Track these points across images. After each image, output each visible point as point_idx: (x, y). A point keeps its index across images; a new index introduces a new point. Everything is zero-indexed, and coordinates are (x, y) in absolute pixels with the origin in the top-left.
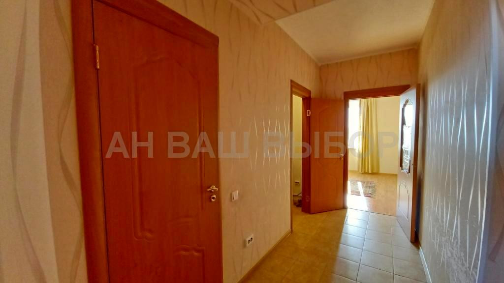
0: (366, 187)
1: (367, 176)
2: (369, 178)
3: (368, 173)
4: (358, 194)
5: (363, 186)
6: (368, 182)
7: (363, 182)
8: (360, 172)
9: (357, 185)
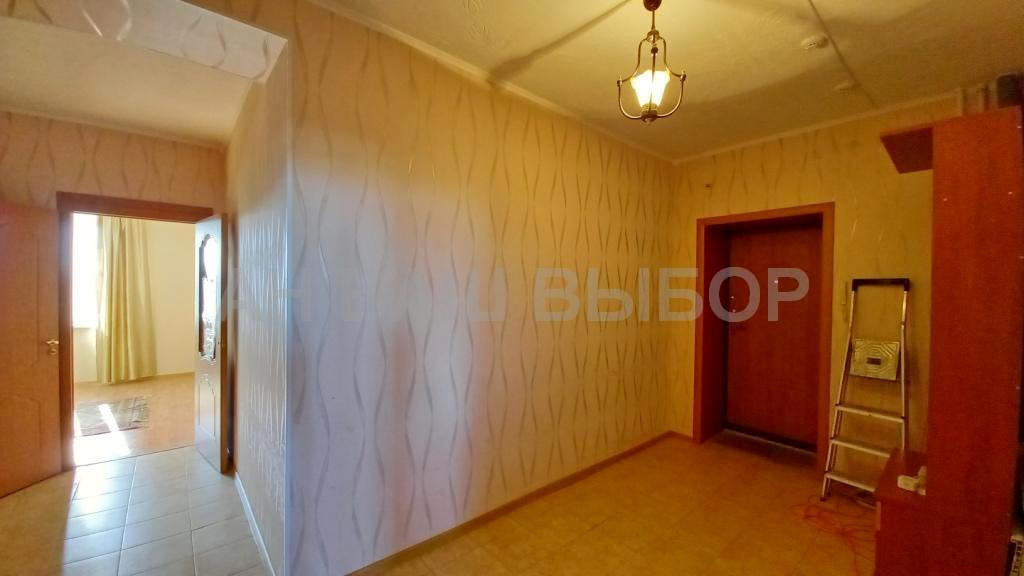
0: (125, 411)
1: (123, 388)
2: (131, 392)
3: (128, 382)
4: (104, 430)
5: (114, 411)
6: (128, 401)
7: (115, 404)
8: (105, 380)
9: (99, 412)
